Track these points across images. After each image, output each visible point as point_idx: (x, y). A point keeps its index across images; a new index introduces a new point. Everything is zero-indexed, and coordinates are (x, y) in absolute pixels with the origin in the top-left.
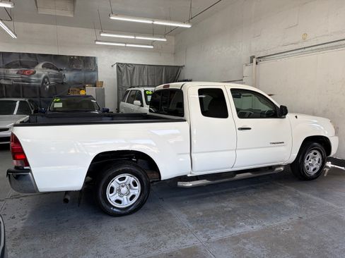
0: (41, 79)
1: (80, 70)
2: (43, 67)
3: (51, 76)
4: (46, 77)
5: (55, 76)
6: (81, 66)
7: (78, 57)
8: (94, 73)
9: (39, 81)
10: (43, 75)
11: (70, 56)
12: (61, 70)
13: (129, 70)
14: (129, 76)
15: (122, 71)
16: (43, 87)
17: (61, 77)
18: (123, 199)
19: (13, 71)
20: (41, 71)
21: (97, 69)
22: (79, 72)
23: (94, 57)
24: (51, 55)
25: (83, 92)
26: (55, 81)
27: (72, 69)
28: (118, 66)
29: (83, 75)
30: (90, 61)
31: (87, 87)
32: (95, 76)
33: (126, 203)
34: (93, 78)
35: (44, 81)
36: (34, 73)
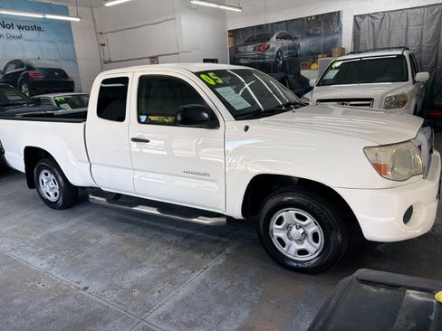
0: (275, 53)
1: (318, 35)
2: (277, 38)
3: (284, 48)
4: (280, 51)
5: (289, 48)
6: (321, 30)
7: (317, 16)
8: (336, 37)
9: (272, 57)
10: (277, 49)
11: (307, 18)
12: (296, 38)
13: (373, 24)
14: (372, 34)
15: (362, 28)
16: (277, 62)
17: (295, 48)
18: (51, 193)
19: (250, 48)
20: (275, 44)
21: (341, 29)
22: (316, 38)
23: (339, 12)
24: (286, 21)
25: (314, 66)
26: (289, 54)
27: (308, 35)
28: (355, 20)
29: (323, 40)
30: (332, 19)
31: (321, 59)
32: (337, 40)
33: (53, 198)
34: (335, 43)
35: (277, 56)
36: (268, 47)
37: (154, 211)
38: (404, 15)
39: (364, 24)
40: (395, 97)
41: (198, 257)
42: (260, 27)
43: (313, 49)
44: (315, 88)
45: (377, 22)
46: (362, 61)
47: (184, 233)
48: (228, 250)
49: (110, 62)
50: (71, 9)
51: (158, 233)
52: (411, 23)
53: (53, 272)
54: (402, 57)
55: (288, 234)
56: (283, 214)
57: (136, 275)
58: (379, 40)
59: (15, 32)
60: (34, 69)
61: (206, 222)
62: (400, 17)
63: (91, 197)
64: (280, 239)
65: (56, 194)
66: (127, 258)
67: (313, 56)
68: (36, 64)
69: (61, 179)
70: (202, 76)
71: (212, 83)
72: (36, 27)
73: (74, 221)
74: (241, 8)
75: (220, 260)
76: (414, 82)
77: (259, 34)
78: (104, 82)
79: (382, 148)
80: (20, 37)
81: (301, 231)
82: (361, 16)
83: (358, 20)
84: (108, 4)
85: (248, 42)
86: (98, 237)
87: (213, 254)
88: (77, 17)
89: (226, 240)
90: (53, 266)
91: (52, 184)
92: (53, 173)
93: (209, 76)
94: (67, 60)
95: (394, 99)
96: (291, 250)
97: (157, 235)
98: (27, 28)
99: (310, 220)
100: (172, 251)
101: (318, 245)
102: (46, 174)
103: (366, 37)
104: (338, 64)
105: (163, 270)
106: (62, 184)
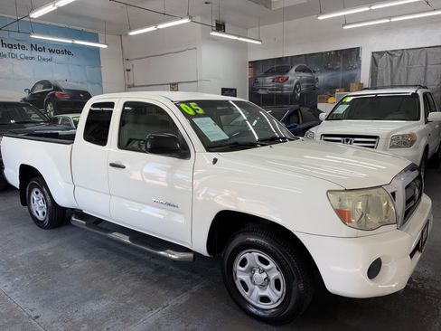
0: (293, 85)
1: (337, 69)
2: (296, 71)
3: (302, 81)
4: (298, 83)
5: (308, 81)
6: (340, 64)
7: (336, 51)
8: (354, 72)
9: (290, 89)
10: (295, 82)
11: (326, 53)
12: (314, 72)
13: (391, 62)
14: (389, 71)
15: (379, 64)
16: (294, 95)
17: (313, 81)
18: (39, 212)
19: (269, 79)
20: (294, 76)
21: (360, 65)
22: (334, 73)
23: (358, 48)
24: (305, 55)
25: (331, 100)
26: (307, 86)
27: (327, 69)
28: (373, 57)
29: (341, 75)
30: (351, 55)
31: (338, 93)
32: (356, 75)
33: (41, 217)
34: (353, 79)
35: (295, 88)
36: (287, 79)
37: (126, 239)
38: (424, 53)
39: (382, 61)
40: (403, 136)
41: (162, 293)
42: (279, 59)
43: (331, 83)
44: (324, 122)
45: (395, 59)
46: (377, 98)
47: (156, 265)
48: (195, 289)
49: (134, 86)
50: (101, 36)
51: (131, 262)
52: (430, 62)
53: (13, 296)
54: (415, 95)
55: (251, 278)
56: (247, 255)
57: (93, 307)
58: (397, 77)
59: (46, 55)
60: (60, 90)
61: (173, 257)
62: (419, 56)
63: (73, 219)
64: (243, 283)
65: (44, 213)
66: (90, 287)
67: (331, 90)
68: (63, 85)
69: (48, 199)
70: (183, 106)
71: (191, 112)
72: (66, 51)
73: (55, 242)
74: (261, 41)
75: (184, 299)
76: (427, 122)
77: (279, 66)
78: (94, 105)
79: (349, 193)
80: (50, 60)
81: (264, 275)
82: (379, 53)
83: (375, 57)
84: (132, 33)
85: (267, 74)
86: (71, 262)
87: (179, 291)
88: (105, 44)
89: (197, 277)
90: (16, 289)
91: (41, 203)
92: (43, 192)
93: (190, 106)
94: (93, 83)
95: (401, 138)
96: (253, 296)
97: (128, 265)
98: (58, 52)
99: (272, 264)
100: (137, 284)
101: (279, 293)
102: (37, 193)
103: (384, 74)
104: (349, 100)
105: (122, 304)
106: (49, 204)
